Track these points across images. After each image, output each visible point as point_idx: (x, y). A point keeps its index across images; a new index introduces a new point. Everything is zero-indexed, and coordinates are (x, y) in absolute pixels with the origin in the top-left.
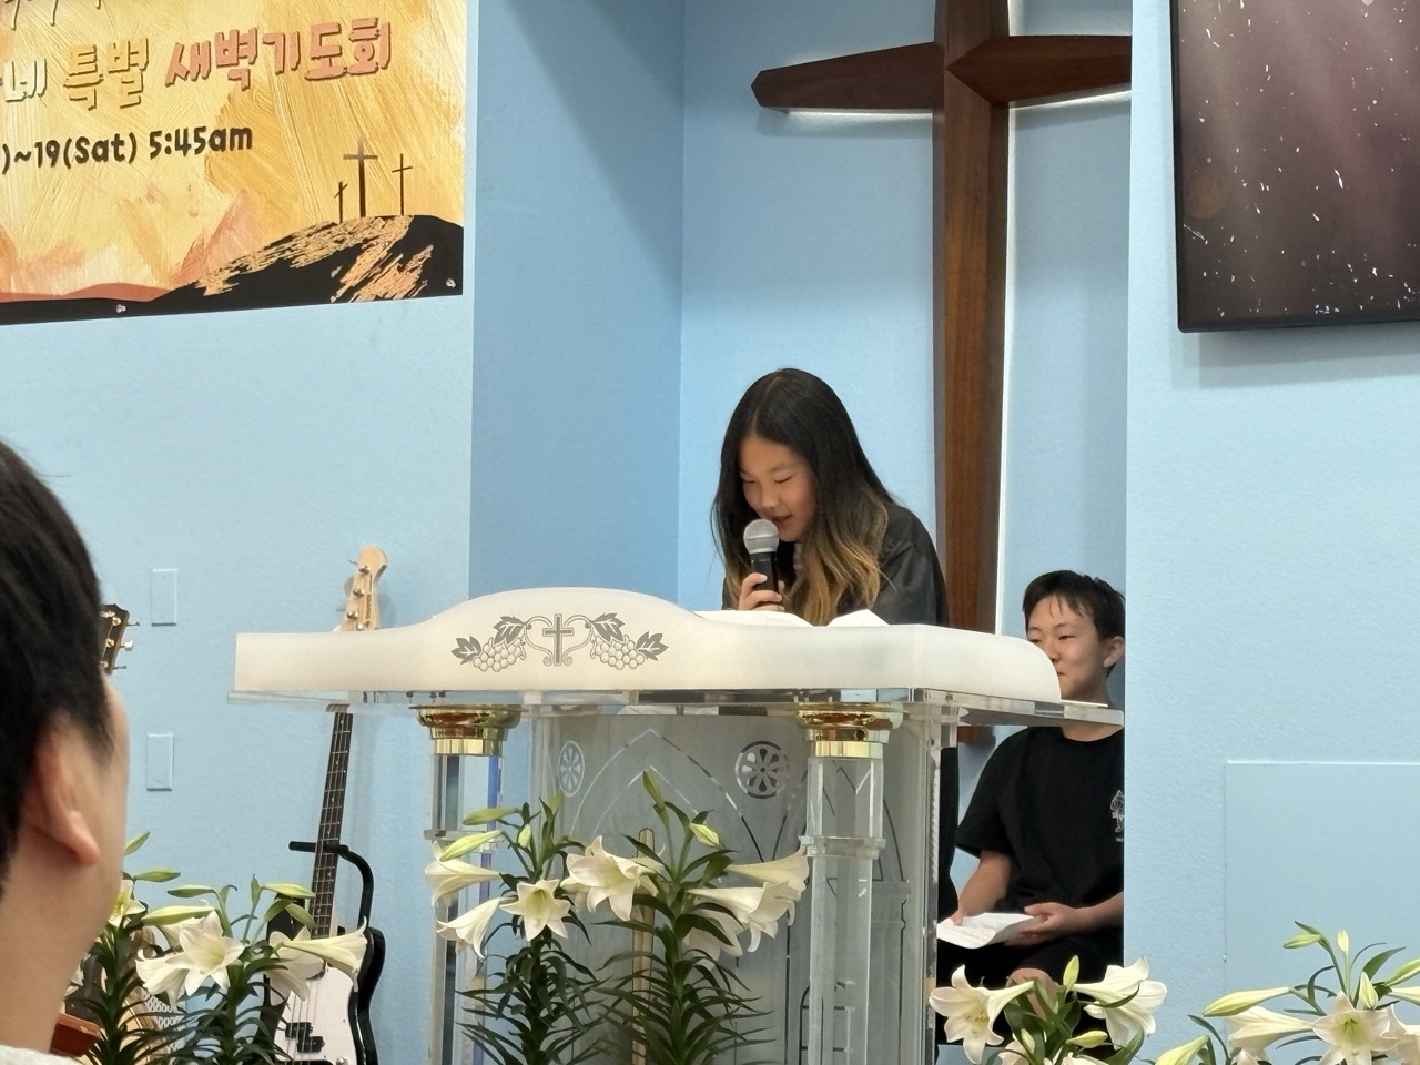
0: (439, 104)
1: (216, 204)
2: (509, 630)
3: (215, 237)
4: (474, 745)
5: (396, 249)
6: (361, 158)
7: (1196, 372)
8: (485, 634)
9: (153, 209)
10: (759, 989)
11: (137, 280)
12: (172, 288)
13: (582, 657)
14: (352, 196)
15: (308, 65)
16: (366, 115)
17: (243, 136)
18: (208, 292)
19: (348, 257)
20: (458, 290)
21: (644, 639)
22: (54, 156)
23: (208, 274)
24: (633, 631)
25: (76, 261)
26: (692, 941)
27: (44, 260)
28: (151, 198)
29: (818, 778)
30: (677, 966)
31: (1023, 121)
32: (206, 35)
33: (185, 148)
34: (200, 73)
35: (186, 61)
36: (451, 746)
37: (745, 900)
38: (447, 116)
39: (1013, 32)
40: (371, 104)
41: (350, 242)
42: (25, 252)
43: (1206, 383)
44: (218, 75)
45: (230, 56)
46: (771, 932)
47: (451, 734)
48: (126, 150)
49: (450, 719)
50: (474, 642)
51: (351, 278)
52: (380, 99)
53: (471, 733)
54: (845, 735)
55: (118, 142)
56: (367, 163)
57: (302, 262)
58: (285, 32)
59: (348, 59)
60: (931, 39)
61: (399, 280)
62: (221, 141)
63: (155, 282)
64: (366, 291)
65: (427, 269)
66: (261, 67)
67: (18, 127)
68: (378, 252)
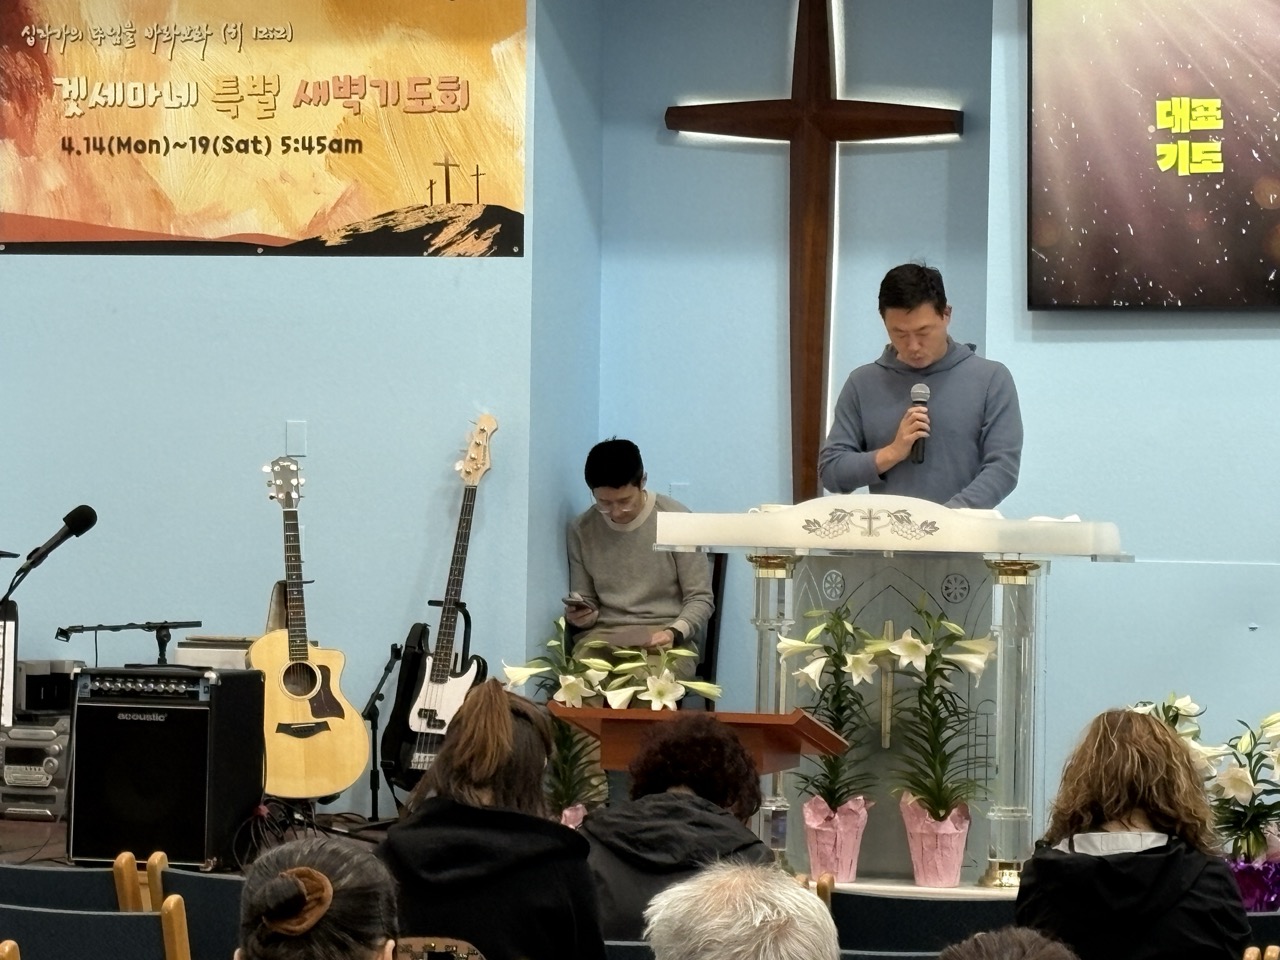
0: (505, 136)
1: (333, 187)
2: (838, 517)
3: (334, 208)
4: (780, 573)
5: (473, 225)
7: (1029, 333)
8: (824, 518)
9: (285, 187)
11: (274, 232)
12: (301, 239)
13: (885, 532)
14: (440, 189)
15: (405, 102)
16: (449, 138)
17: (355, 145)
18: (328, 244)
19: (437, 228)
20: (520, 254)
21: (925, 523)
22: (205, 147)
23: (329, 232)
24: (918, 519)
25: (225, 217)
27: (197, 215)
28: (283, 179)
29: (999, 594)
31: (845, 151)
32: (325, 77)
33: (310, 149)
34: (321, 100)
35: (310, 92)
36: (763, 573)
38: (512, 144)
39: (839, 97)
40: (455, 132)
41: (439, 218)
42: (181, 208)
43: (1036, 339)
44: (336, 105)
45: (345, 92)
48: (263, 147)
50: (818, 523)
51: (439, 241)
52: (461, 128)
54: (1015, 573)
55: (256, 141)
56: (450, 168)
57: (402, 229)
58: (388, 80)
59: (437, 100)
61: (475, 244)
62: (337, 146)
63: (286, 235)
64: (450, 250)
65: (497, 239)
66: (371, 101)
67: (175, 125)
68: (461, 226)
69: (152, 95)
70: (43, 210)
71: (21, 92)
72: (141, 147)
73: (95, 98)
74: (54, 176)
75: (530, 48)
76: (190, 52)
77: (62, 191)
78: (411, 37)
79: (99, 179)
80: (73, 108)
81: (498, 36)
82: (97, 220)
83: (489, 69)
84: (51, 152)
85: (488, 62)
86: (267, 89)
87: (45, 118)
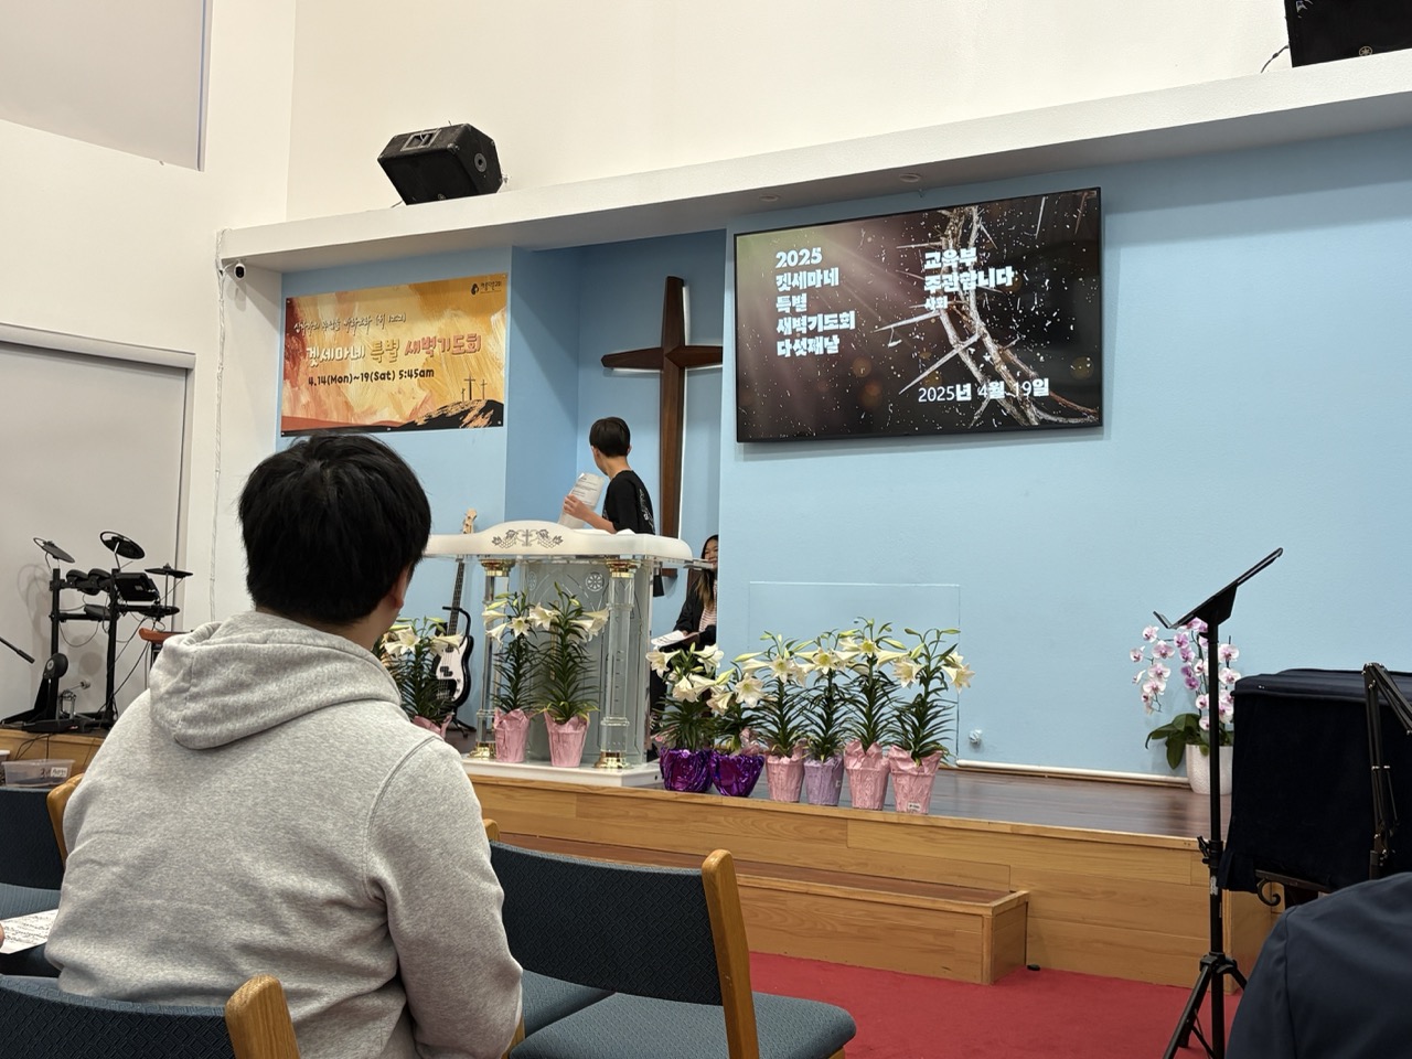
0: (496, 363)
1: (421, 395)
2: (511, 535)
3: (421, 406)
4: (499, 573)
5: (480, 412)
6: (470, 380)
7: (742, 456)
8: (503, 536)
9: (401, 396)
10: (592, 654)
11: (394, 420)
12: (406, 422)
13: (535, 543)
14: (467, 393)
15: (452, 349)
16: (472, 366)
17: (430, 372)
18: (418, 424)
19: (465, 413)
20: (502, 425)
21: (555, 538)
22: (367, 378)
23: (419, 418)
24: (551, 535)
25: (375, 413)
26: (570, 637)
27: (363, 412)
28: (400, 392)
29: (613, 584)
30: (565, 646)
31: (690, 374)
32: (418, 338)
33: (411, 376)
34: (416, 351)
35: (412, 347)
36: (492, 573)
37: (588, 624)
38: (499, 367)
39: (687, 344)
40: (474, 362)
41: (466, 408)
42: (357, 410)
43: (745, 460)
44: (423, 354)
45: (427, 346)
46: (596, 634)
47: (492, 569)
48: (391, 376)
49: (492, 564)
50: (499, 539)
51: (466, 420)
52: (477, 361)
53: (498, 569)
54: (621, 570)
55: (389, 374)
56: (473, 382)
57: (450, 414)
58: (445, 338)
59: (466, 347)
60: (659, 346)
61: (482, 421)
62: (423, 374)
63: (400, 421)
64: (471, 425)
65: (492, 418)
66: (437, 350)
67: (355, 368)
68: (475, 412)
69: (346, 353)
70: (300, 414)
71: (294, 358)
72: (341, 380)
73: (323, 357)
74: (305, 398)
75: (508, 316)
76: (362, 330)
77: (308, 403)
78: (456, 315)
79: (323, 398)
80: (314, 363)
81: (493, 312)
82: (322, 418)
83: (490, 330)
84: (304, 385)
85: (490, 326)
86: (394, 346)
87: (302, 368)
